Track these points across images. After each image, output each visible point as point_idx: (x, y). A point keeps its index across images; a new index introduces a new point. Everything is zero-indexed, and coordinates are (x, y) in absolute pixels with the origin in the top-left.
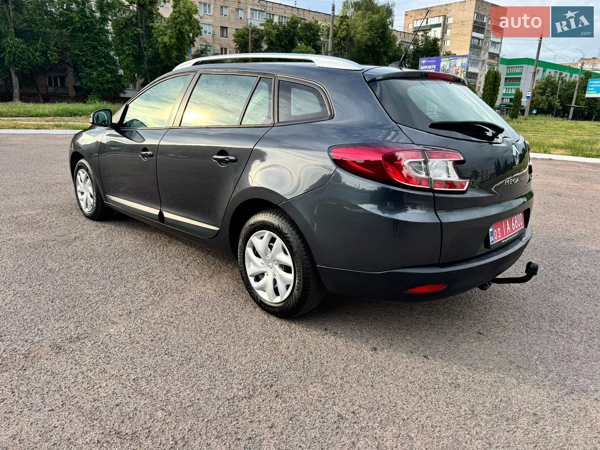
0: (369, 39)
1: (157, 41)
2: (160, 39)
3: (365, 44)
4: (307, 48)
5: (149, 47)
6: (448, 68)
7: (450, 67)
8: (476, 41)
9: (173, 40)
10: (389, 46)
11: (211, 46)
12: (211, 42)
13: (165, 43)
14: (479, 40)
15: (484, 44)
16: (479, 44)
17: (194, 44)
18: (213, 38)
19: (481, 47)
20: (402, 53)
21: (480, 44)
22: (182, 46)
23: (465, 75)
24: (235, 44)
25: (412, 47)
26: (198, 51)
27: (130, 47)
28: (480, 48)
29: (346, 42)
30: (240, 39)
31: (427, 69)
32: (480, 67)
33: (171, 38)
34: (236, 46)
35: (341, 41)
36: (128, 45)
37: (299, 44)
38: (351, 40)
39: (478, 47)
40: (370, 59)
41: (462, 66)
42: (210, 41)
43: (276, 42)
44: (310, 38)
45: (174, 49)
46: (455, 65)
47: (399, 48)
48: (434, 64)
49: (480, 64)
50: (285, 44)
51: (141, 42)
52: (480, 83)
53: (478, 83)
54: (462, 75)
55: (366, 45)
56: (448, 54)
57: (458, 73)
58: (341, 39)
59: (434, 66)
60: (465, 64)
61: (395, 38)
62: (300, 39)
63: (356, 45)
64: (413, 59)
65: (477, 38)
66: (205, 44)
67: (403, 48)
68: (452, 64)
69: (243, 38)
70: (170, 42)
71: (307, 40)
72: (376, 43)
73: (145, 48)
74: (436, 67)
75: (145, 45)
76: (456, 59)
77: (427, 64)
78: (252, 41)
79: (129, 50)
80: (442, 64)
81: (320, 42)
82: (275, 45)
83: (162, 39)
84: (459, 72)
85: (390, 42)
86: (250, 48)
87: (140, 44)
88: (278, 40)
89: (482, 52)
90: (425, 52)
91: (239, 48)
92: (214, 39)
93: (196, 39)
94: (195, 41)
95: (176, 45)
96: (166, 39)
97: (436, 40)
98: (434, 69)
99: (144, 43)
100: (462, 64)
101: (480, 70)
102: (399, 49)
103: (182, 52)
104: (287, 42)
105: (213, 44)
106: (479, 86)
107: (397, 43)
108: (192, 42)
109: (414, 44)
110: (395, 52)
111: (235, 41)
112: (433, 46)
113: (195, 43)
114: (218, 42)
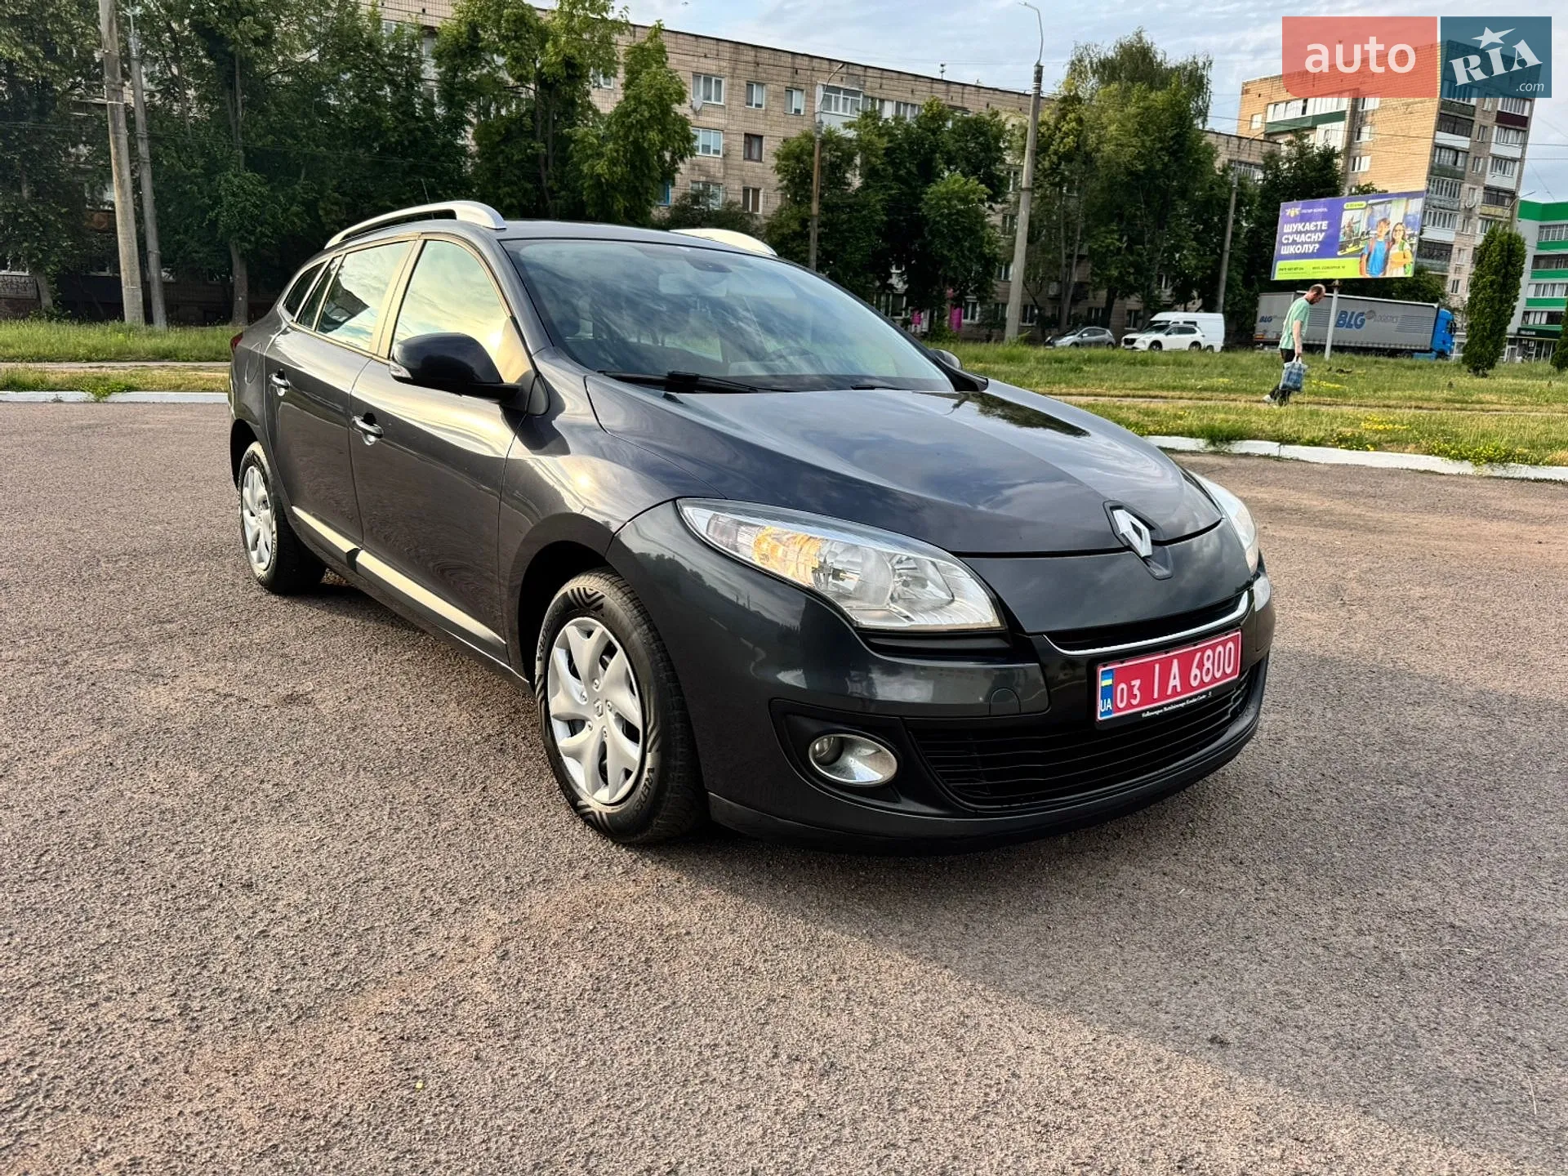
0: (1139, 157)
1: (582, 171)
2: (585, 168)
3: (1126, 168)
4: (966, 183)
5: (561, 189)
6: (1363, 227)
7: (1369, 224)
8: (1447, 158)
9: (618, 169)
10: (1195, 173)
11: (718, 185)
12: (720, 175)
13: (599, 175)
14: (1457, 152)
15: (1470, 165)
16: (1455, 163)
17: (674, 179)
18: (725, 164)
19: (1463, 173)
20: (1230, 191)
21: (1459, 163)
22: (642, 183)
23: (1415, 248)
24: (779, 177)
25: (1259, 175)
26: (685, 196)
27: (515, 188)
28: (1461, 176)
29: (1075, 165)
30: (792, 163)
31: (1301, 233)
32: (1459, 227)
33: (615, 165)
34: (781, 181)
35: (1060, 164)
36: (509, 183)
37: (947, 174)
38: (1088, 159)
39: (1454, 171)
40: (1139, 209)
41: (1406, 222)
42: (717, 170)
43: (884, 170)
44: (977, 157)
45: (621, 192)
46: (1384, 220)
47: (1222, 177)
48: (1324, 217)
49: (1460, 219)
50: (909, 172)
51: (544, 176)
52: (1458, 269)
53: (1451, 271)
54: (1407, 246)
55: (1130, 173)
56: (1365, 191)
57: (1394, 241)
58: (1060, 158)
59: (1324, 224)
60: (1414, 216)
61: (1211, 152)
62: (949, 162)
63: (1102, 173)
64: (1263, 207)
65: (1450, 148)
66: (703, 179)
67: (1232, 177)
68: (1378, 218)
69: (798, 159)
70: (612, 173)
71: (968, 161)
72: (1158, 167)
73: (550, 189)
74: (1329, 225)
75: (551, 183)
76: (1390, 202)
77: (1303, 218)
78: (822, 168)
79: (510, 195)
80: (1346, 218)
81: (1002, 167)
82: (883, 177)
83: (592, 167)
84: (1398, 238)
85: (1198, 161)
86: (814, 187)
87: (540, 180)
88: (892, 163)
89: (1466, 186)
90: (1296, 187)
91: (787, 187)
92: (726, 168)
93: (681, 165)
94: (677, 170)
95: (626, 180)
96: (601, 167)
97: (1328, 155)
98: (1321, 231)
99: (549, 178)
100: (1406, 215)
101: (1457, 234)
102: (1223, 181)
103: (640, 199)
104: (914, 170)
105: (724, 178)
106: (1456, 277)
107: (1218, 164)
108: (668, 176)
109: (1264, 168)
110: (1212, 189)
111: (778, 169)
112: (1321, 170)
113: (677, 176)
114: (736, 172)
